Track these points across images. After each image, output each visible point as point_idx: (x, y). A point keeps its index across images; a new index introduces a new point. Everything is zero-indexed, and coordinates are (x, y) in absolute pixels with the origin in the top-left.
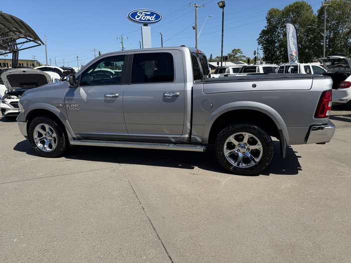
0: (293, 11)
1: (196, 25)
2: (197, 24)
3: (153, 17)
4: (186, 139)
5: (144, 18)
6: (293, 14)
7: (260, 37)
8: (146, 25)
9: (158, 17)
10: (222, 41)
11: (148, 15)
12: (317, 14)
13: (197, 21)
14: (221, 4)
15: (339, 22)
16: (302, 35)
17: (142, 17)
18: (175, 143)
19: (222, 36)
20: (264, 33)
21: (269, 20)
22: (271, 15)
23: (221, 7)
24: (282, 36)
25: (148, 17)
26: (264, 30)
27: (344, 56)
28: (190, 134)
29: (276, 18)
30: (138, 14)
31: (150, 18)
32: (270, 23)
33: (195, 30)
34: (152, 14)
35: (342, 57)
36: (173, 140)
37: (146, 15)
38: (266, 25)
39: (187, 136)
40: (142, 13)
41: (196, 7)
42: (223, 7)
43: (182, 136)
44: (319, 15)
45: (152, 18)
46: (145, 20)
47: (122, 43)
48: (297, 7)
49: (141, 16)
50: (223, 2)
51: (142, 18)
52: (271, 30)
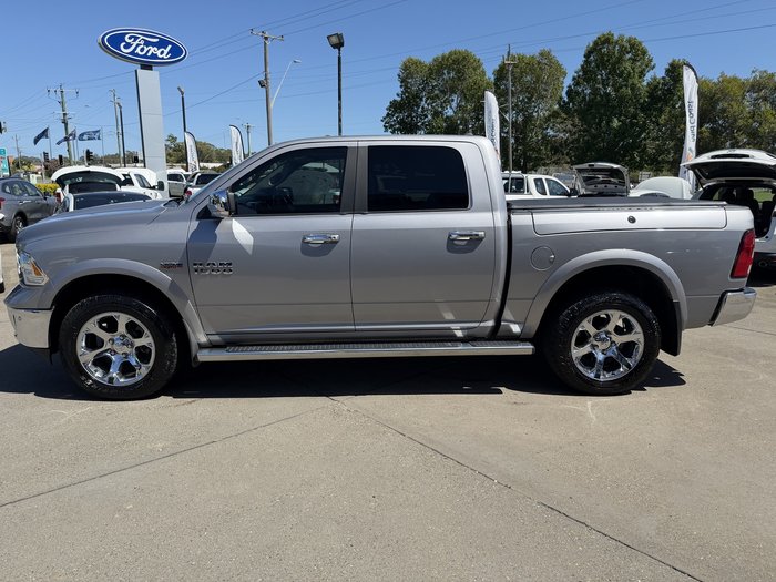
0: (450, 69)
1: (266, 79)
2: (269, 76)
3: (166, 51)
4: (489, 330)
5: (142, 50)
6: (449, 73)
7: (388, 115)
8: (147, 67)
9: (176, 51)
10: (340, 120)
11: (153, 44)
12: (493, 78)
13: (268, 69)
14: (335, 40)
15: (532, 96)
16: (467, 116)
17: (137, 46)
18: (464, 340)
19: (340, 108)
20: (395, 107)
21: (403, 81)
22: (408, 71)
23: (334, 46)
24: (430, 117)
25: (153, 50)
26: (395, 101)
27: (617, 163)
28: (498, 319)
29: (418, 78)
30: (127, 38)
31: (158, 53)
32: (406, 87)
33: (264, 89)
34: (162, 44)
35: (615, 166)
36: (459, 334)
37: (147, 43)
38: (400, 90)
39: (491, 323)
40: (136, 38)
41: (266, 38)
42: (339, 45)
43: (482, 324)
44: (497, 79)
45: (162, 53)
46: (145, 56)
47: (62, 103)
48: (456, 62)
49: (135, 44)
50: (340, 37)
51: (138, 51)
52: (409, 102)
